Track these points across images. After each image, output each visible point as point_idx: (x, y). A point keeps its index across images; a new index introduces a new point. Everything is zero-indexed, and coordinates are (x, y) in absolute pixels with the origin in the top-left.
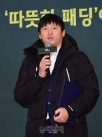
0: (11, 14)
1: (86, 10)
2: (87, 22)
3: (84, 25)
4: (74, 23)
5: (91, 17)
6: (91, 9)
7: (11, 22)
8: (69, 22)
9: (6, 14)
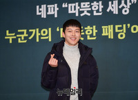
1: (121, 26)
2: (122, 36)
5: (125, 31)
6: (124, 25)
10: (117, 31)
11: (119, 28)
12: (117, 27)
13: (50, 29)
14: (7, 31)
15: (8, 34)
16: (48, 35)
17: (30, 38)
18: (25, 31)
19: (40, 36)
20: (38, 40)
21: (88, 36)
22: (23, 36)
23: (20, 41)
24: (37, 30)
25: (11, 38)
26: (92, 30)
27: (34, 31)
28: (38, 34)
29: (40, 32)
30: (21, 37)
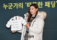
0: (27, 3)
1: (53, 2)
2: (54, 6)
3: (52, 7)
4: (49, 6)
5: (55, 4)
7: (28, 6)
8: (47, 6)
9: (26, 3)
10: (51, 4)
11: (52, 3)
12: (51, 2)
13: (22, 3)
14: (4, 4)
15: (4, 5)
16: (21, 6)
17: (14, 7)
18: (12, 4)
19: (18, 6)
20: (17, 8)
21: (39, 6)
22: (11, 6)
23: (9, 8)
24: (17, 3)
25: (5, 7)
26: (41, 4)
27: (15, 4)
28: (17, 5)
29: (18, 4)
30: (10, 7)
